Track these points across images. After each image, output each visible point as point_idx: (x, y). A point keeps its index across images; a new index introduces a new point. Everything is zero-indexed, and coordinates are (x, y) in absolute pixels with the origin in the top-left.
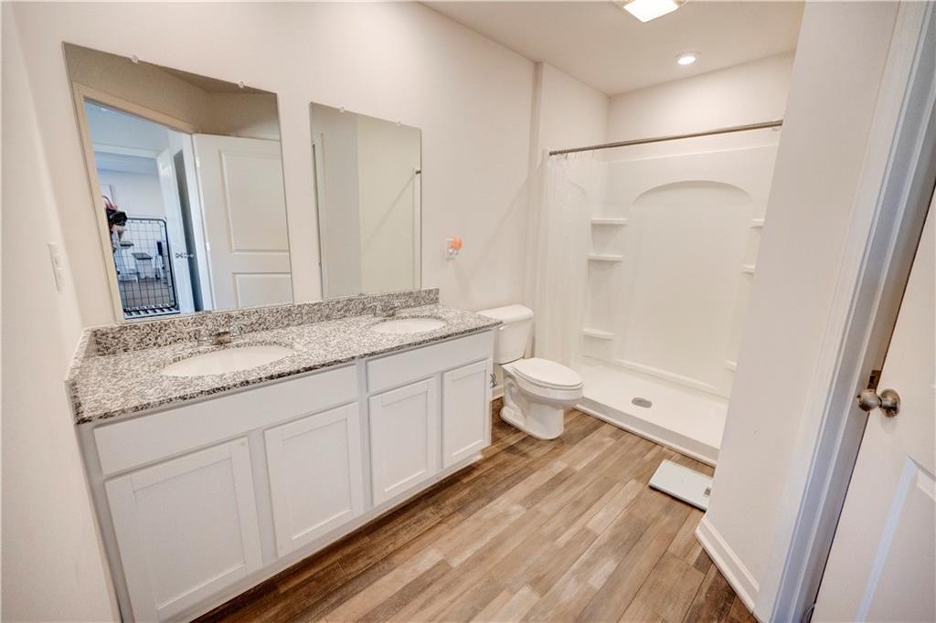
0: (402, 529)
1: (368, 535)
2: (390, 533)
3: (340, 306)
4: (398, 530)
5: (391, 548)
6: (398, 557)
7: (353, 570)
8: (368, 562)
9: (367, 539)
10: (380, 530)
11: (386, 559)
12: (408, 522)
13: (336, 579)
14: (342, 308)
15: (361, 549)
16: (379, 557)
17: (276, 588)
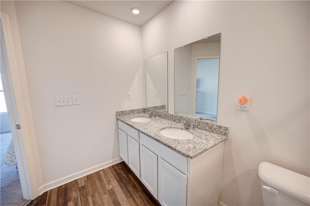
0: (143, 200)
1: (143, 190)
2: (142, 196)
3: (178, 118)
4: (142, 198)
5: (135, 197)
6: (131, 200)
7: (130, 188)
8: (132, 191)
9: (140, 190)
10: (144, 193)
11: (131, 196)
12: (146, 201)
13: (128, 185)
14: (178, 119)
15: (136, 189)
16: (133, 194)
17: (130, 174)
